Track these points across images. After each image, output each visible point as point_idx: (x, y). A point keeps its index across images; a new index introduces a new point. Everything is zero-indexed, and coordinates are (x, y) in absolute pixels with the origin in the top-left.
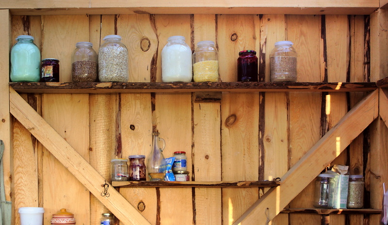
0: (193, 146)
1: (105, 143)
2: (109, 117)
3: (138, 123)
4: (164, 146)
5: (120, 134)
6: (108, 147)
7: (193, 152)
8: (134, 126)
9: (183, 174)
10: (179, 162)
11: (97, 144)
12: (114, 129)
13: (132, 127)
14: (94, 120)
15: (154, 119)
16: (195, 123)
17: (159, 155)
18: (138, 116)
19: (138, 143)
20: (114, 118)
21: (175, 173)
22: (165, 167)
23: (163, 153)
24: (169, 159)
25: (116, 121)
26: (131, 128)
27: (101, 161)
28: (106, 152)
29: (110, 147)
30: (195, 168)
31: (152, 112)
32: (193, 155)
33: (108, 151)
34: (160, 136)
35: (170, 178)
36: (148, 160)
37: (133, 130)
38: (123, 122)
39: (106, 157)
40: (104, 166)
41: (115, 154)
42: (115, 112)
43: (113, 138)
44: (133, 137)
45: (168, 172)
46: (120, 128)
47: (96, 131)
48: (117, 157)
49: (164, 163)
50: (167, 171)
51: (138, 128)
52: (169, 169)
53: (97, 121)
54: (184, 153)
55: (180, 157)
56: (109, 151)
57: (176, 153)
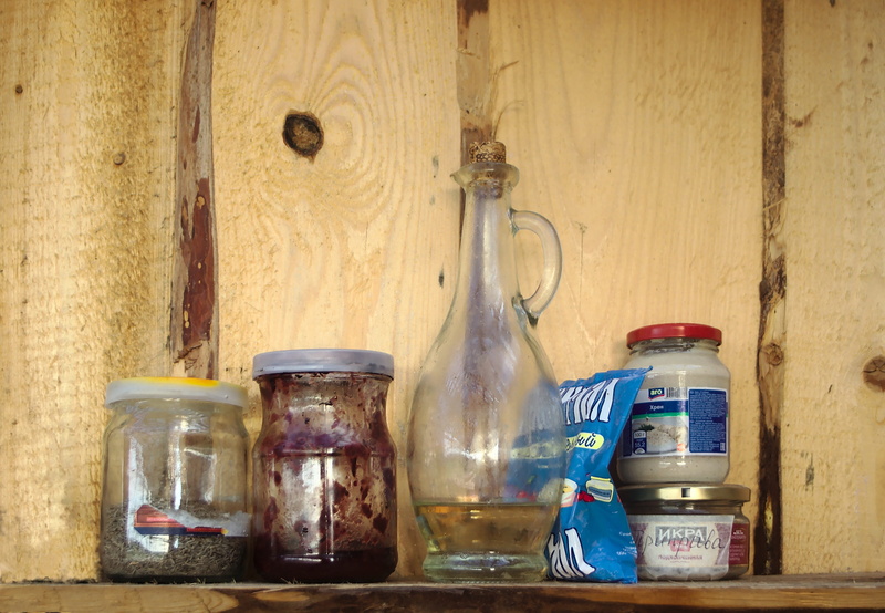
0: (772, 287)
1: (91, 259)
2: (134, 60)
3: (346, 99)
4: (550, 276)
5: (204, 188)
6: (115, 291)
7: (772, 334)
8: (312, 125)
9: (702, 507)
10: (672, 407)
11: (34, 271)
12: (166, 151)
13: (301, 132)
14: (13, 81)
15: (474, 81)
16: (794, 110)
17: (511, 358)
18: (353, 46)
19: (347, 262)
20: (172, 67)
21: (638, 500)
22: (553, 449)
23: (541, 333)
24: (588, 384)
25: (184, 93)
26: (289, 138)
27: (64, 402)
28: (105, 329)
29: (134, 292)
30: (785, 460)
31: (466, 21)
32: (771, 356)
33: (116, 322)
34: (515, 196)
35: (600, 548)
36: (419, 393)
37: (309, 151)
38: (228, 92)
39: (99, 369)
40: (82, 436)
41: (169, 346)
42: (174, 19)
43: (155, 224)
44: (301, 209)
45: (584, 496)
46: (202, 143)
47: (25, 170)
48: (180, 367)
49: (550, 418)
50: (571, 487)
51: (349, 143)
52: (591, 469)
53: (33, 95)
54: (704, 336)
55: (679, 372)
56: (124, 326)
57: (643, 340)
